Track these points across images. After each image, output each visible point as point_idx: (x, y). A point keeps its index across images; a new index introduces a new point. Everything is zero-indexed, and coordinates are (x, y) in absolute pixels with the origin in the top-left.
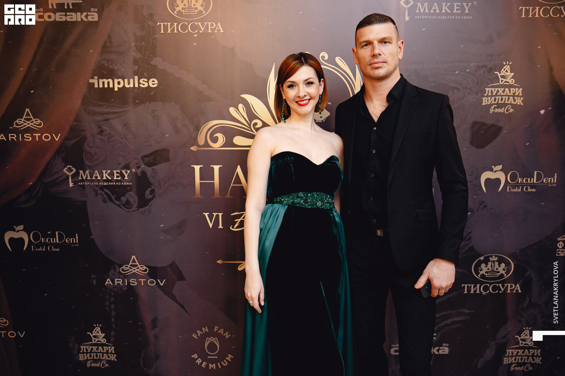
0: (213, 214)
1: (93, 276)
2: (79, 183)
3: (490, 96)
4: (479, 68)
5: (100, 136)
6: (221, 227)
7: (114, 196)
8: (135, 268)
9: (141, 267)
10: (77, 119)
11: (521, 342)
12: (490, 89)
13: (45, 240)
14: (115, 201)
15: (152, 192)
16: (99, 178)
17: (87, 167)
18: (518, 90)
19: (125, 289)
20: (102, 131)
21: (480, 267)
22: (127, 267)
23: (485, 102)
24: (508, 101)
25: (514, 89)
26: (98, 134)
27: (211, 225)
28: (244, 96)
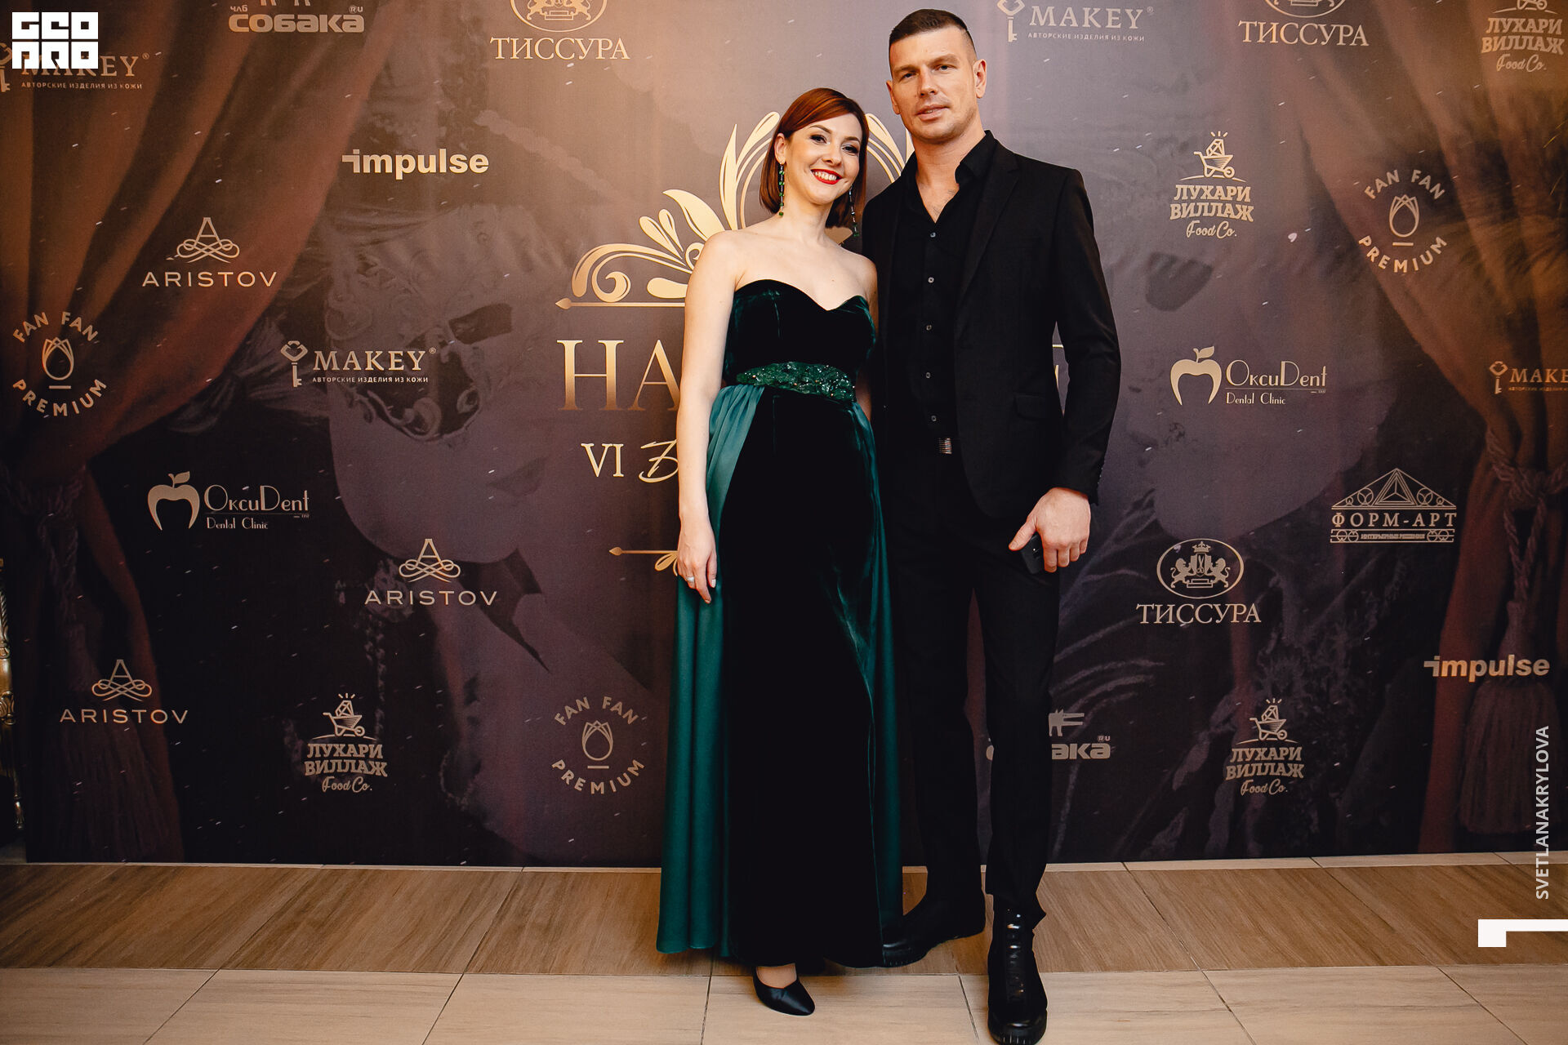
0: (603, 445)
1: (338, 584)
2: (314, 380)
3: (1184, 201)
4: (1161, 142)
5: (362, 278)
6: (618, 474)
7: (389, 408)
8: (431, 567)
9: (445, 563)
10: (314, 240)
11: (1261, 731)
12: (1185, 187)
13: (237, 504)
14: (390, 417)
15: (472, 397)
16: (358, 368)
17: (332, 342)
18: (1243, 191)
19: (408, 612)
20: (367, 266)
21: (1174, 566)
22: (414, 563)
23: (1176, 214)
24: (1223, 213)
25: (1234, 188)
26: (358, 272)
27: (597, 471)
28: (670, 193)
